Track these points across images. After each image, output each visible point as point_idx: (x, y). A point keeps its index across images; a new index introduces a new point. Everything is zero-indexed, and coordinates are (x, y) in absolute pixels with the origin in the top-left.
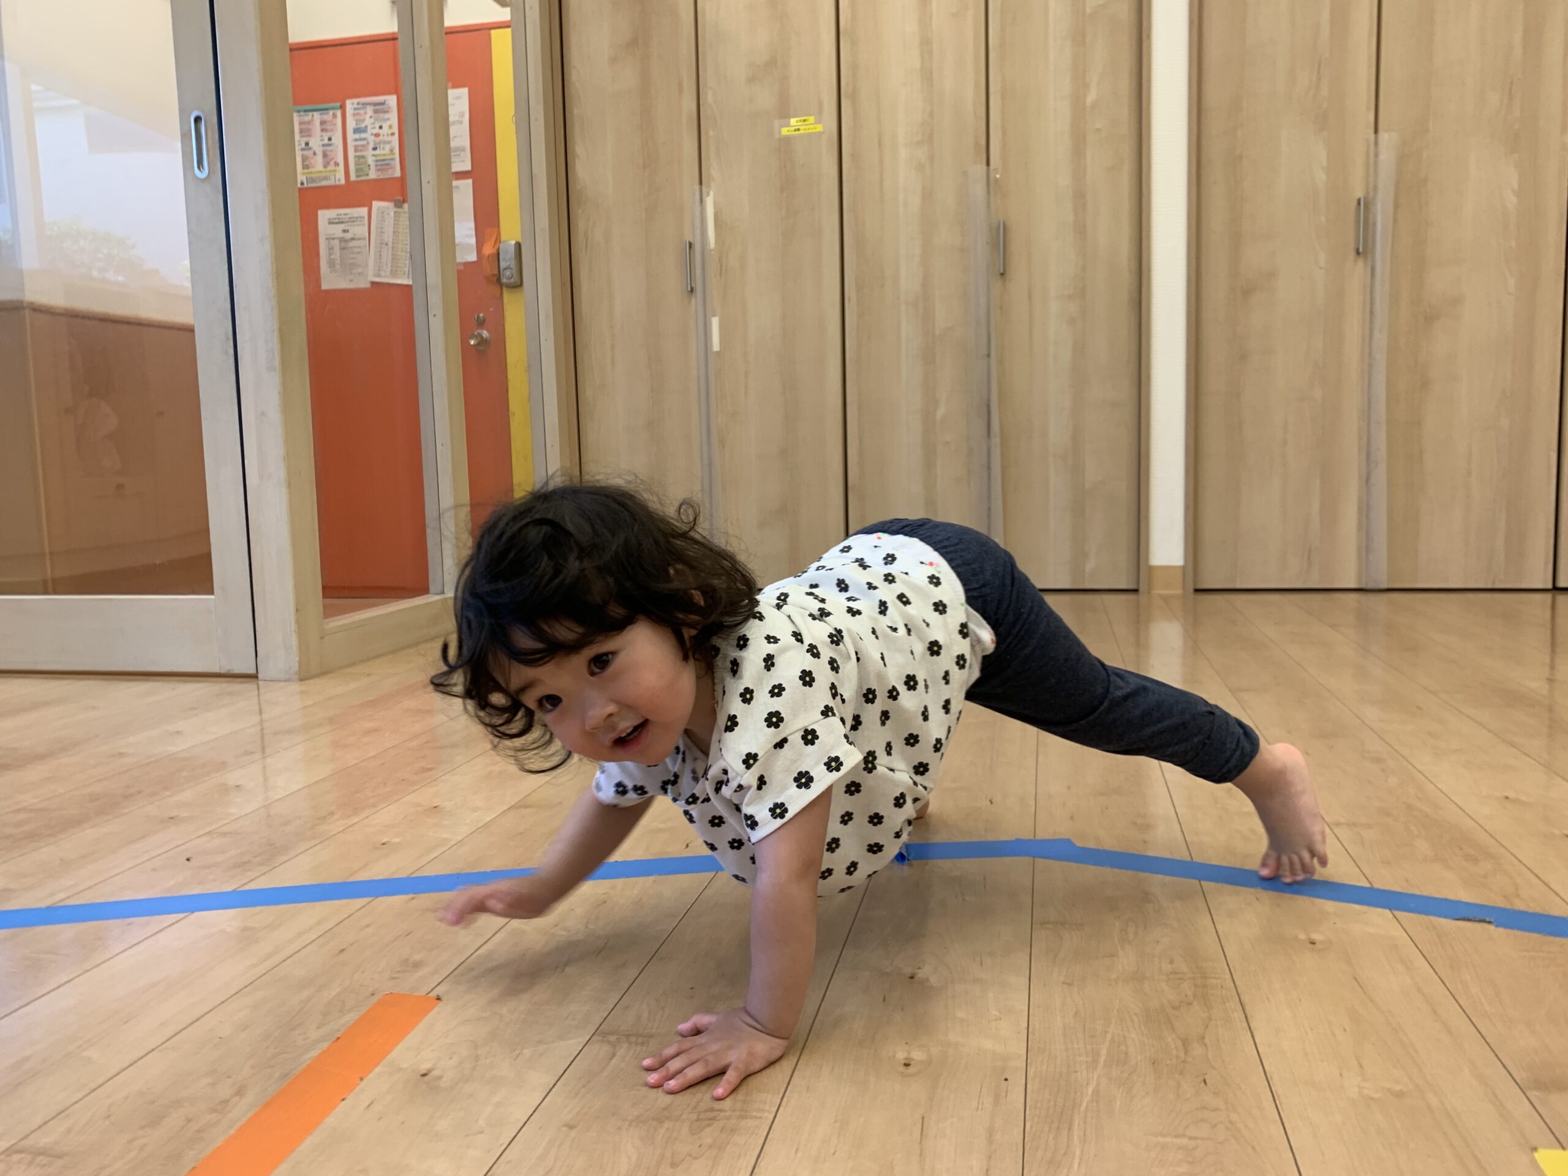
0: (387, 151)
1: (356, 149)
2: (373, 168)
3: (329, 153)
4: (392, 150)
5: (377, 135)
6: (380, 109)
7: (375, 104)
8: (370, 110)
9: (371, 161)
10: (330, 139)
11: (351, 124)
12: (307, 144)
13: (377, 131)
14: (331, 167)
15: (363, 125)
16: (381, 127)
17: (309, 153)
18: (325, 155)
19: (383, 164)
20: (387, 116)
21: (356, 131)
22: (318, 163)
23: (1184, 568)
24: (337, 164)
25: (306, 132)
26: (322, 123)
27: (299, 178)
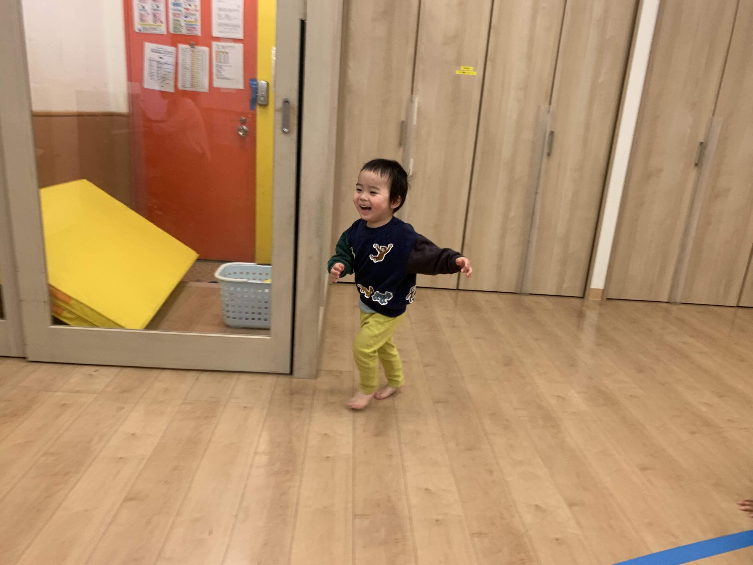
0: (193, 20)
1: (174, 15)
2: (184, 28)
3: (157, 15)
4: (196, 20)
5: (187, 9)
9: (183, 23)
10: (158, 7)
11: (171, 1)
12: (143, 7)
14: (158, 23)
15: (178, 3)
16: (190, 5)
17: (143, 12)
18: (155, 16)
19: (190, 27)
21: (175, 4)
22: (150, 20)
23: (604, 290)
24: (161, 22)
27: (137, 26)
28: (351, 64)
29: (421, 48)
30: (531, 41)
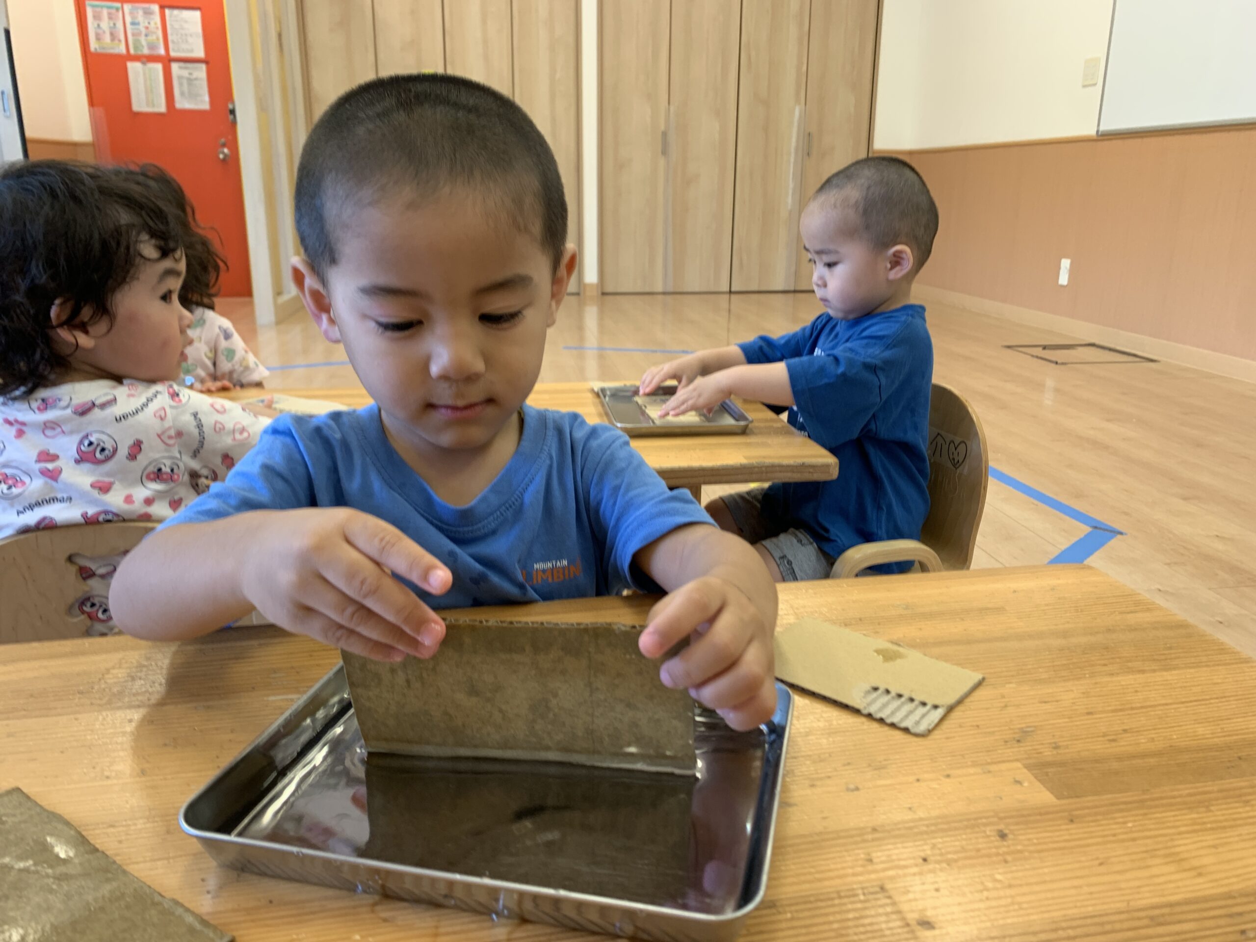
0: (154, 37)
1: (133, 35)
2: (146, 47)
3: (114, 33)
4: (158, 39)
5: (147, 28)
6: (148, 13)
7: (144, 9)
8: (141, 12)
9: (144, 43)
10: (114, 24)
11: (128, 19)
12: (99, 25)
13: (146, 24)
14: (116, 42)
15: (136, 21)
16: (149, 23)
17: (100, 31)
18: (112, 34)
19: (152, 46)
20: (152, 16)
21: (133, 24)
22: (107, 38)
23: (597, 285)
24: (120, 41)
25: (97, 17)
26: (109, 14)
27: (93, 45)
28: (315, 73)
29: (381, 56)
30: (485, 42)
